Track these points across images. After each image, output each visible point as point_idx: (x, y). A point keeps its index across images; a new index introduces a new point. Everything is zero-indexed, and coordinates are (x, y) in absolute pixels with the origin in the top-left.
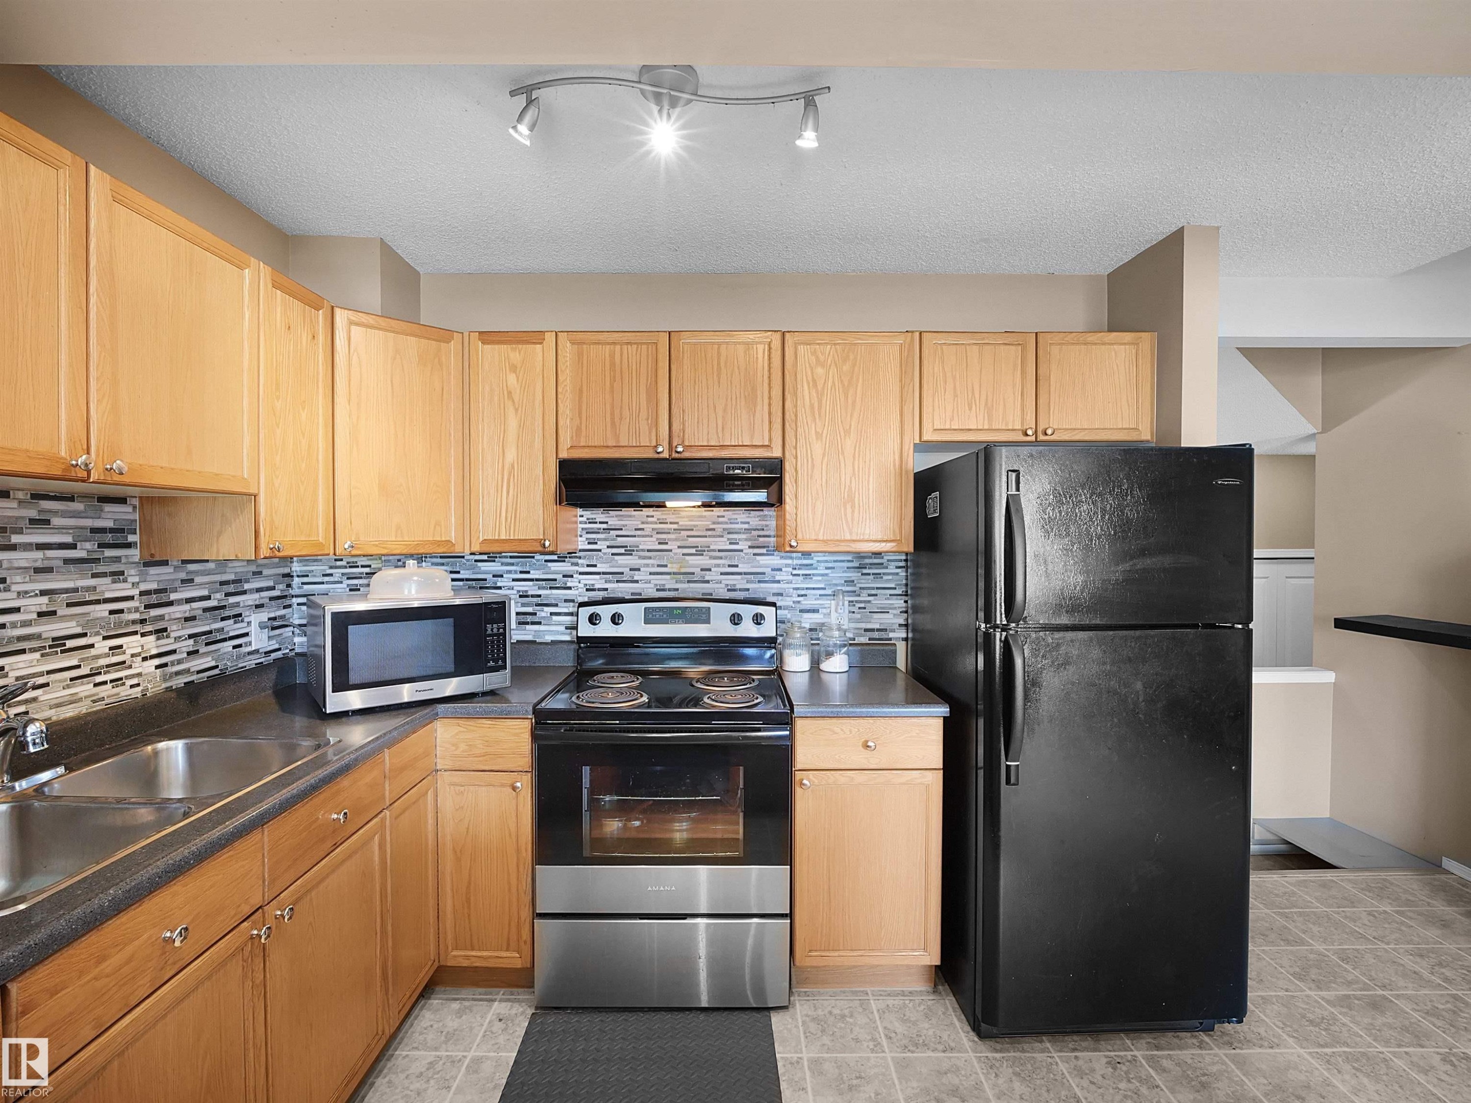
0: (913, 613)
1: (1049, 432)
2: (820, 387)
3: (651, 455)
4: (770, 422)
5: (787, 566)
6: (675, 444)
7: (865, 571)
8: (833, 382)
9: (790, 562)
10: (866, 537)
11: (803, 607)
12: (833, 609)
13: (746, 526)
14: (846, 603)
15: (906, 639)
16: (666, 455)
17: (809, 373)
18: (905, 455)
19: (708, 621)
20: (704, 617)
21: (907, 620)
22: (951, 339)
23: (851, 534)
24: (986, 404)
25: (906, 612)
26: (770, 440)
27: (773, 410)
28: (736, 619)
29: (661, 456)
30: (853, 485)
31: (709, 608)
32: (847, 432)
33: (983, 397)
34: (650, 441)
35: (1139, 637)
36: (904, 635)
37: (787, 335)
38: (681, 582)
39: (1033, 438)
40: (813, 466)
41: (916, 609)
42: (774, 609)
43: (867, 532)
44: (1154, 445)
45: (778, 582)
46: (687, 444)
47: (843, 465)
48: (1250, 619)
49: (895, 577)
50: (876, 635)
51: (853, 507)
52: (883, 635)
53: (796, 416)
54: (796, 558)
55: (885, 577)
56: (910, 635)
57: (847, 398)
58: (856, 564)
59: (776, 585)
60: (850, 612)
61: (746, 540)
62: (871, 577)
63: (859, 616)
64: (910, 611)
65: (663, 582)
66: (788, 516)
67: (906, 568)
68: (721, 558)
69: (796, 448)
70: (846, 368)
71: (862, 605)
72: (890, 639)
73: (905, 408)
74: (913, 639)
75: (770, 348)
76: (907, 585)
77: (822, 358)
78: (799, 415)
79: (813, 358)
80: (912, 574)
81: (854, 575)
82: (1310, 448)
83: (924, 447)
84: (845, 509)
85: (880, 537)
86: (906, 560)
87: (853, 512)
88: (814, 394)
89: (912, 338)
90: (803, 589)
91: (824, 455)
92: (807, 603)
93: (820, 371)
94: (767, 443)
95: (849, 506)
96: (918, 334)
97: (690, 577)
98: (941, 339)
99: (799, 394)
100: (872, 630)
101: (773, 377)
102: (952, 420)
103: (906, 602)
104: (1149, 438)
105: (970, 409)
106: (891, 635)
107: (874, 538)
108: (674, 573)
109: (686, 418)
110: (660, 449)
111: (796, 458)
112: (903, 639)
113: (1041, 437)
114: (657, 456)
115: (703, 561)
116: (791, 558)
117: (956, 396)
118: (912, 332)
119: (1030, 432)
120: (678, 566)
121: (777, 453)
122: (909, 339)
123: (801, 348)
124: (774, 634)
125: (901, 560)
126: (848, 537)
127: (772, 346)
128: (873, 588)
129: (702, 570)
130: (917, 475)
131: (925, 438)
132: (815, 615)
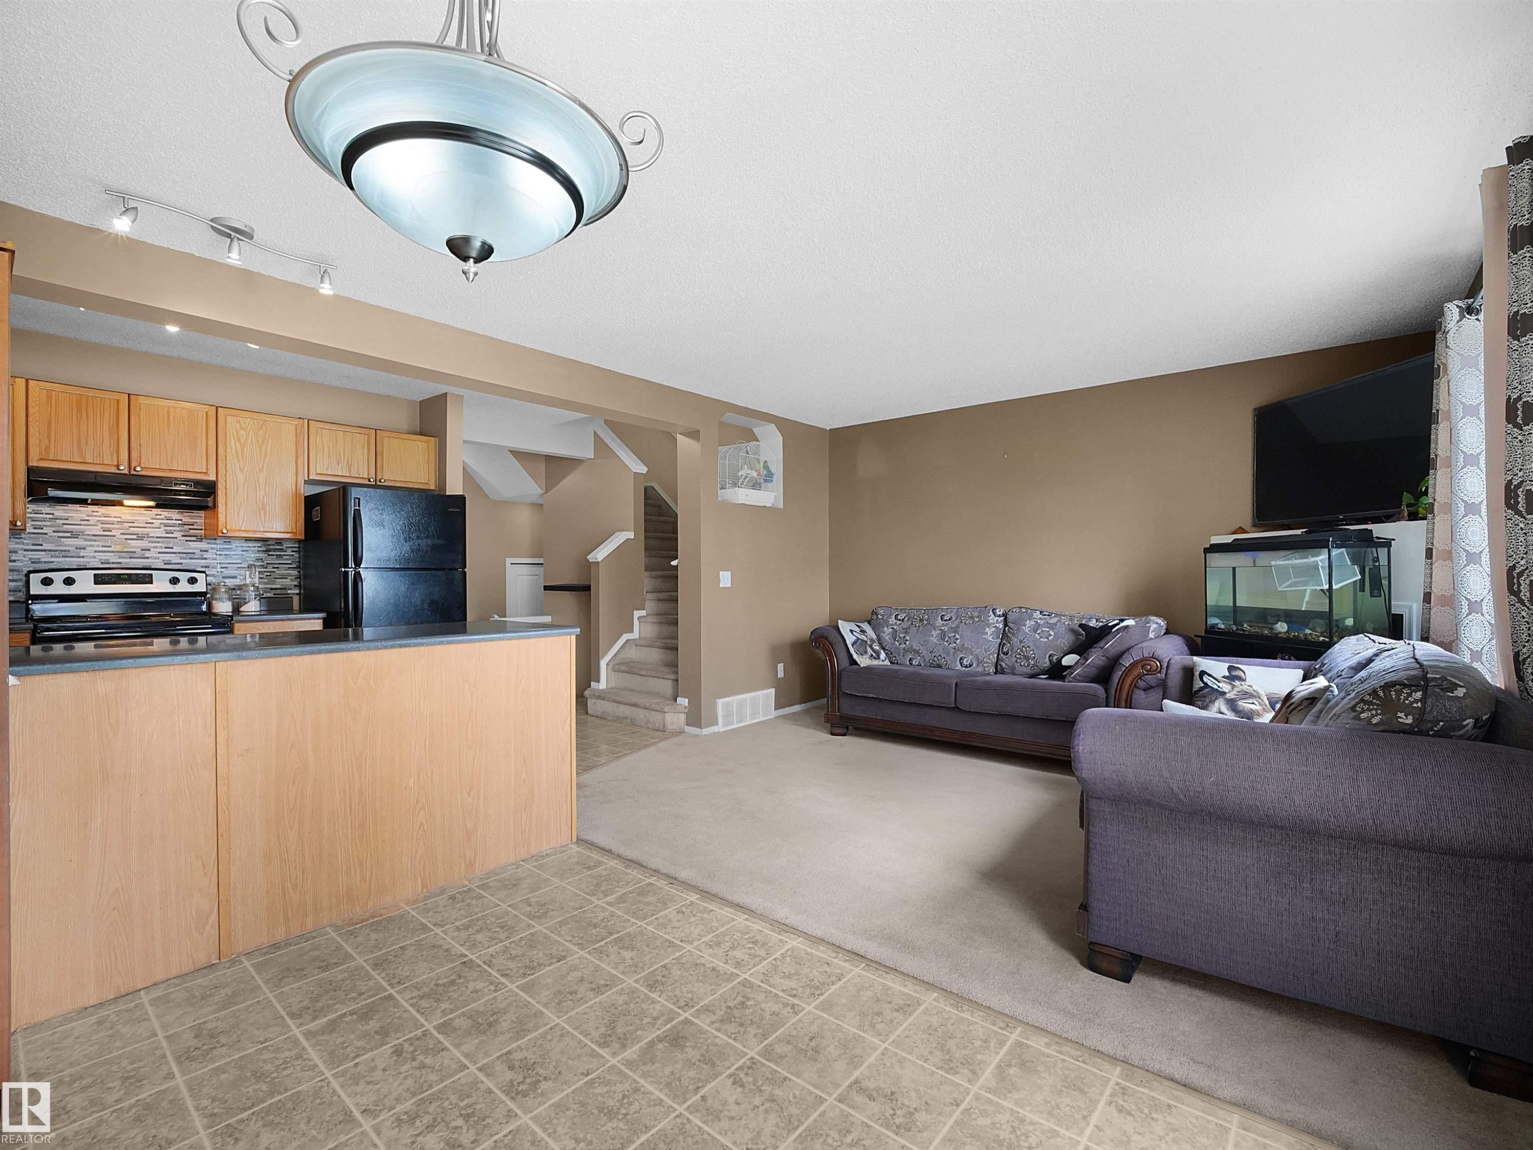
0: (304, 578)
1: (383, 481)
2: (242, 441)
3: (114, 470)
4: (207, 459)
5: (212, 548)
6: (133, 466)
7: (270, 553)
8: (252, 440)
9: (214, 546)
10: (274, 530)
11: (224, 575)
12: (248, 576)
13: (180, 522)
14: (257, 573)
15: (299, 594)
16: (126, 472)
17: (235, 434)
18: (298, 486)
19: (151, 583)
20: (149, 580)
21: (300, 582)
22: (327, 426)
23: (264, 527)
24: (348, 462)
25: (299, 578)
26: (207, 469)
27: (210, 452)
28: (174, 581)
29: (122, 472)
30: (265, 499)
31: (152, 575)
32: (261, 470)
33: (346, 459)
34: (112, 461)
35: (417, 574)
36: (298, 592)
37: (220, 409)
38: (124, 558)
39: (374, 483)
40: (238, 488)
41: (306, 577)
42: (204, 575)
43: (275, 527)
44: (437, 493)
45: (206, 559)
46: (142, 466)
47: (258, 488)
48: (465, 567)
49: (292, 557)
50: (279, 592)
51: (265, 512)
52: (283, 591)
53: (226, 457)
54: (220, 544)
55: (285, 557)
56: (302, 591)
57: (261, 450)
58: (265, 549)
59: (204, 561)
60: (260, 578)
61: (180, 531)
62: (275, 557)
63: (266, 580)
64: (302, 577)
65: (108, 558)
66: (220, 515)
67: (299, 552)
68: (159, 542)
69: (226, 475)
70: (260, 433)
71: (269, 574)
72: (289, 594)
73: (299, 461)
74: (304, 593)
75: (207, 415)
76: (299, 562)
77: (244, 426)
78: (228, 457)
79: (238, 425)
80: (304, 556)
81: (262, 555)
82: (541, 502)
83: (310, 482)
84: (260, 514)
85: (283, 530)
86: (299, 547)
87: (265, 515)
88: (238, 445)
89: (303, 423)
90: (225, 564)
91: (245, 481)
92: (226, 572)
93: (242, 432)
94: (204, 471)
95: (262, 512)
96: (306, 421)
97: (132, 555)
98: (320, 425)
99: (228, 445)
100: (276, 589)
101: (210, 432)
102: (327, 469)
103: (299, 572)
104: (434, 488)
105: (338, 464)
106: (289, 592)
107: (279, 530)
108: (118, 552)
109: (142, 450)
110: (122, 468)
111: (226, 481)
112: (297, 594)
113: (378, 483)
114: (118, 472)
115: (144, 544)
116: (215, 544)
117: (329, 456)
118: (303, 419)
119: (372, 480)
120: (122, 547)
121: (212, 478)
122: (301, 423)
123: (229, 419)
124: (205, 590)
125: (295, 547)
126: (262, 529)
127: (209, 414)
128: (276, 564)
129: (142, 550)
130: (306, 497)
131: (311, 477)
132: (234, 580)
